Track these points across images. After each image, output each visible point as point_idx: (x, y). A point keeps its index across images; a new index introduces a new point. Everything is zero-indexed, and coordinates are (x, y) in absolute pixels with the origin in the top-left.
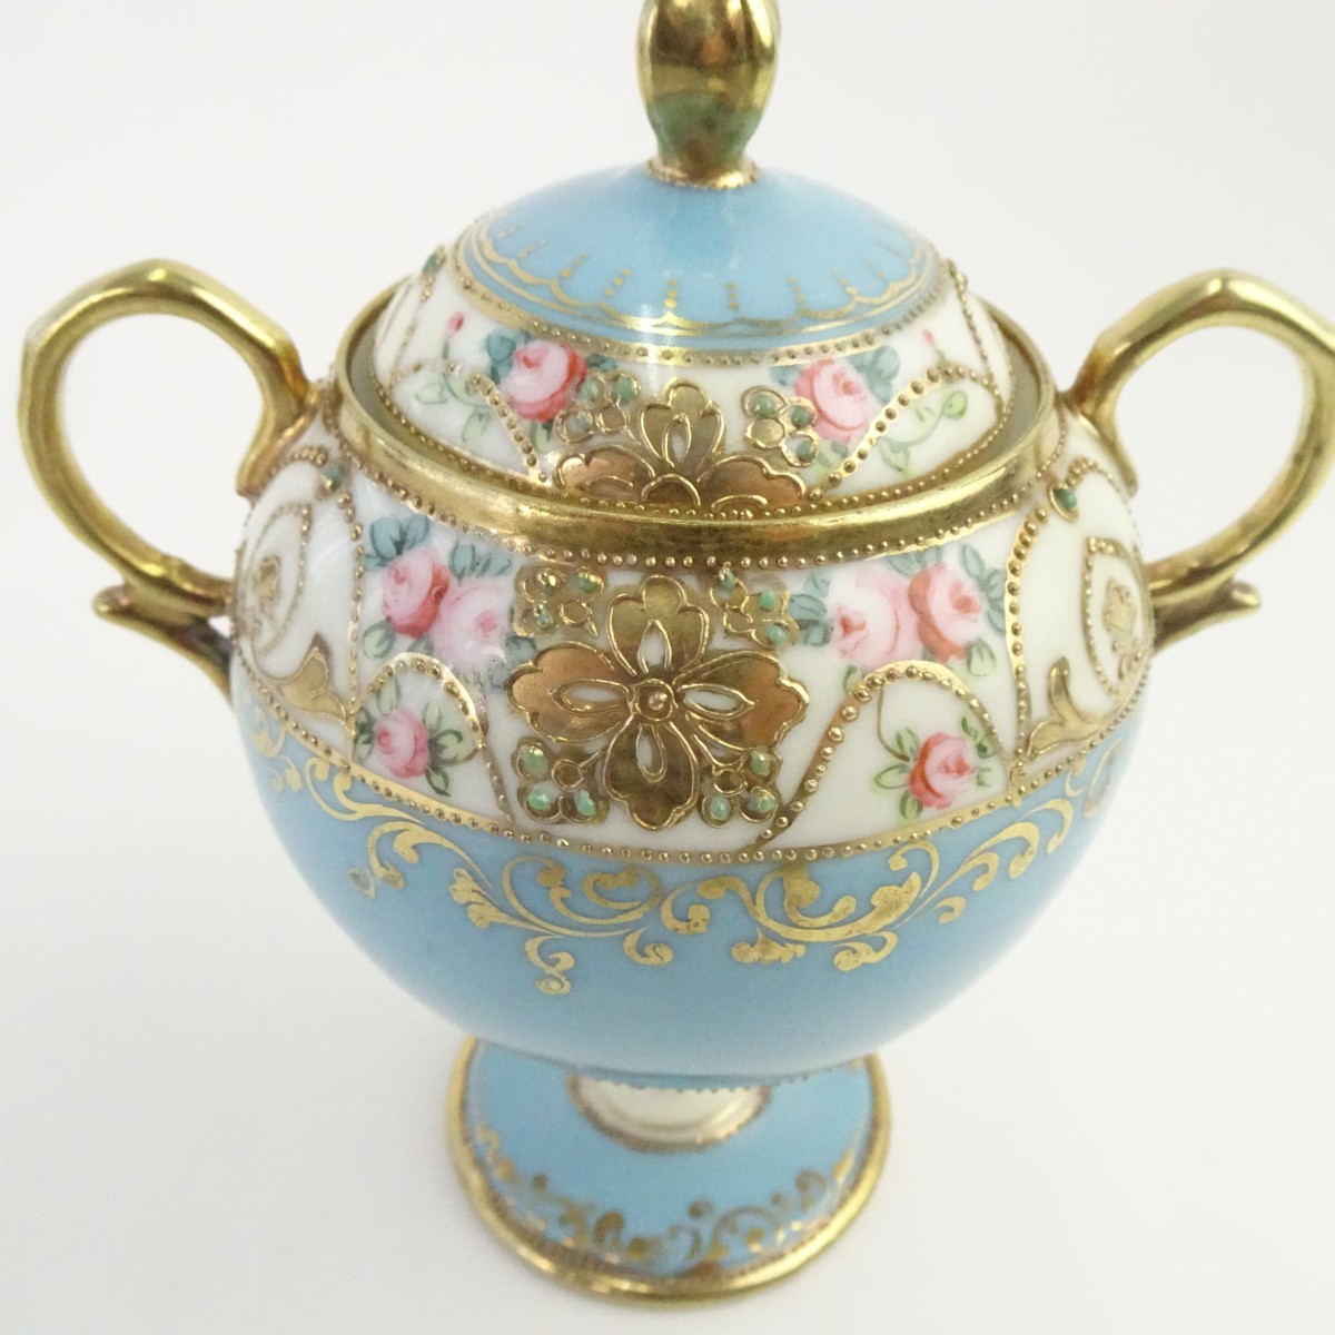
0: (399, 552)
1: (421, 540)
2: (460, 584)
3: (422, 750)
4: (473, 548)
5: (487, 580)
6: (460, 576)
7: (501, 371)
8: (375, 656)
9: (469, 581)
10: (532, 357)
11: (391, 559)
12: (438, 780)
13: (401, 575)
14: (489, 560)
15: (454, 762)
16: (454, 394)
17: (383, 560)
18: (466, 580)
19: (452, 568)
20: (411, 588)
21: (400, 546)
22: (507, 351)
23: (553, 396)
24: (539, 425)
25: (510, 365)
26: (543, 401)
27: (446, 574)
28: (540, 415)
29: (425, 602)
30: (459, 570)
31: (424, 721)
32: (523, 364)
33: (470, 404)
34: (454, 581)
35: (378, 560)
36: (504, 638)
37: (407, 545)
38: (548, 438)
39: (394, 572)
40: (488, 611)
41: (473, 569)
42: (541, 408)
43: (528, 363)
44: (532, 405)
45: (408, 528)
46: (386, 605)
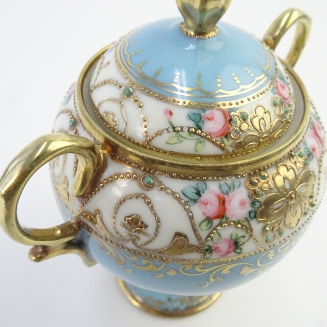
0: (200, 196)
1: (206, 189)
2: (229, 196)
3: (232, 246)
4: (226, 184)
5: (236, 191)
6: (227, 194)
7: (201, 125)
8: (207, 229)
9: (231, 194)
10: (209, 117)
11: (198, 199)
12: (238, 251)
13: (206, 202)
14: (233, 185)
15: (243, 244)
16: (184, 138)
17: (195, 201)
18: (229, 194)
19: (223, 193)
20: (211, 205)
21: (199, 194)
22: (199, 118)
23: (224, 127)
24: (223, 137)
25: (203, 122)
26: (221, 130)
27: (222, 195)
28: (222, 134)
29: (219, 207)
30: (226, 192)
31: (231, 239)
32: (208, 120)
33: (194, 140)
34: (226, 196)
35: (193, 201)
36: (250, 204)
37: (201, 193)
38: (228, 140)
39: (202, 203)
40: (242, 200)
41: (230, 190)
42: (222, 132)
43: (209, 119)
44: (219, 132)
45: (198, 187)
46: (204, 214)
